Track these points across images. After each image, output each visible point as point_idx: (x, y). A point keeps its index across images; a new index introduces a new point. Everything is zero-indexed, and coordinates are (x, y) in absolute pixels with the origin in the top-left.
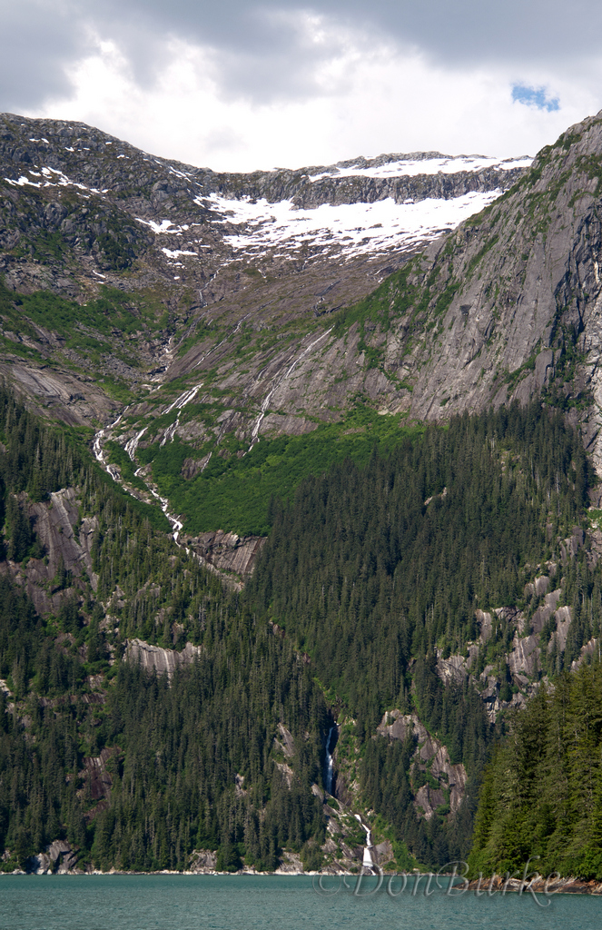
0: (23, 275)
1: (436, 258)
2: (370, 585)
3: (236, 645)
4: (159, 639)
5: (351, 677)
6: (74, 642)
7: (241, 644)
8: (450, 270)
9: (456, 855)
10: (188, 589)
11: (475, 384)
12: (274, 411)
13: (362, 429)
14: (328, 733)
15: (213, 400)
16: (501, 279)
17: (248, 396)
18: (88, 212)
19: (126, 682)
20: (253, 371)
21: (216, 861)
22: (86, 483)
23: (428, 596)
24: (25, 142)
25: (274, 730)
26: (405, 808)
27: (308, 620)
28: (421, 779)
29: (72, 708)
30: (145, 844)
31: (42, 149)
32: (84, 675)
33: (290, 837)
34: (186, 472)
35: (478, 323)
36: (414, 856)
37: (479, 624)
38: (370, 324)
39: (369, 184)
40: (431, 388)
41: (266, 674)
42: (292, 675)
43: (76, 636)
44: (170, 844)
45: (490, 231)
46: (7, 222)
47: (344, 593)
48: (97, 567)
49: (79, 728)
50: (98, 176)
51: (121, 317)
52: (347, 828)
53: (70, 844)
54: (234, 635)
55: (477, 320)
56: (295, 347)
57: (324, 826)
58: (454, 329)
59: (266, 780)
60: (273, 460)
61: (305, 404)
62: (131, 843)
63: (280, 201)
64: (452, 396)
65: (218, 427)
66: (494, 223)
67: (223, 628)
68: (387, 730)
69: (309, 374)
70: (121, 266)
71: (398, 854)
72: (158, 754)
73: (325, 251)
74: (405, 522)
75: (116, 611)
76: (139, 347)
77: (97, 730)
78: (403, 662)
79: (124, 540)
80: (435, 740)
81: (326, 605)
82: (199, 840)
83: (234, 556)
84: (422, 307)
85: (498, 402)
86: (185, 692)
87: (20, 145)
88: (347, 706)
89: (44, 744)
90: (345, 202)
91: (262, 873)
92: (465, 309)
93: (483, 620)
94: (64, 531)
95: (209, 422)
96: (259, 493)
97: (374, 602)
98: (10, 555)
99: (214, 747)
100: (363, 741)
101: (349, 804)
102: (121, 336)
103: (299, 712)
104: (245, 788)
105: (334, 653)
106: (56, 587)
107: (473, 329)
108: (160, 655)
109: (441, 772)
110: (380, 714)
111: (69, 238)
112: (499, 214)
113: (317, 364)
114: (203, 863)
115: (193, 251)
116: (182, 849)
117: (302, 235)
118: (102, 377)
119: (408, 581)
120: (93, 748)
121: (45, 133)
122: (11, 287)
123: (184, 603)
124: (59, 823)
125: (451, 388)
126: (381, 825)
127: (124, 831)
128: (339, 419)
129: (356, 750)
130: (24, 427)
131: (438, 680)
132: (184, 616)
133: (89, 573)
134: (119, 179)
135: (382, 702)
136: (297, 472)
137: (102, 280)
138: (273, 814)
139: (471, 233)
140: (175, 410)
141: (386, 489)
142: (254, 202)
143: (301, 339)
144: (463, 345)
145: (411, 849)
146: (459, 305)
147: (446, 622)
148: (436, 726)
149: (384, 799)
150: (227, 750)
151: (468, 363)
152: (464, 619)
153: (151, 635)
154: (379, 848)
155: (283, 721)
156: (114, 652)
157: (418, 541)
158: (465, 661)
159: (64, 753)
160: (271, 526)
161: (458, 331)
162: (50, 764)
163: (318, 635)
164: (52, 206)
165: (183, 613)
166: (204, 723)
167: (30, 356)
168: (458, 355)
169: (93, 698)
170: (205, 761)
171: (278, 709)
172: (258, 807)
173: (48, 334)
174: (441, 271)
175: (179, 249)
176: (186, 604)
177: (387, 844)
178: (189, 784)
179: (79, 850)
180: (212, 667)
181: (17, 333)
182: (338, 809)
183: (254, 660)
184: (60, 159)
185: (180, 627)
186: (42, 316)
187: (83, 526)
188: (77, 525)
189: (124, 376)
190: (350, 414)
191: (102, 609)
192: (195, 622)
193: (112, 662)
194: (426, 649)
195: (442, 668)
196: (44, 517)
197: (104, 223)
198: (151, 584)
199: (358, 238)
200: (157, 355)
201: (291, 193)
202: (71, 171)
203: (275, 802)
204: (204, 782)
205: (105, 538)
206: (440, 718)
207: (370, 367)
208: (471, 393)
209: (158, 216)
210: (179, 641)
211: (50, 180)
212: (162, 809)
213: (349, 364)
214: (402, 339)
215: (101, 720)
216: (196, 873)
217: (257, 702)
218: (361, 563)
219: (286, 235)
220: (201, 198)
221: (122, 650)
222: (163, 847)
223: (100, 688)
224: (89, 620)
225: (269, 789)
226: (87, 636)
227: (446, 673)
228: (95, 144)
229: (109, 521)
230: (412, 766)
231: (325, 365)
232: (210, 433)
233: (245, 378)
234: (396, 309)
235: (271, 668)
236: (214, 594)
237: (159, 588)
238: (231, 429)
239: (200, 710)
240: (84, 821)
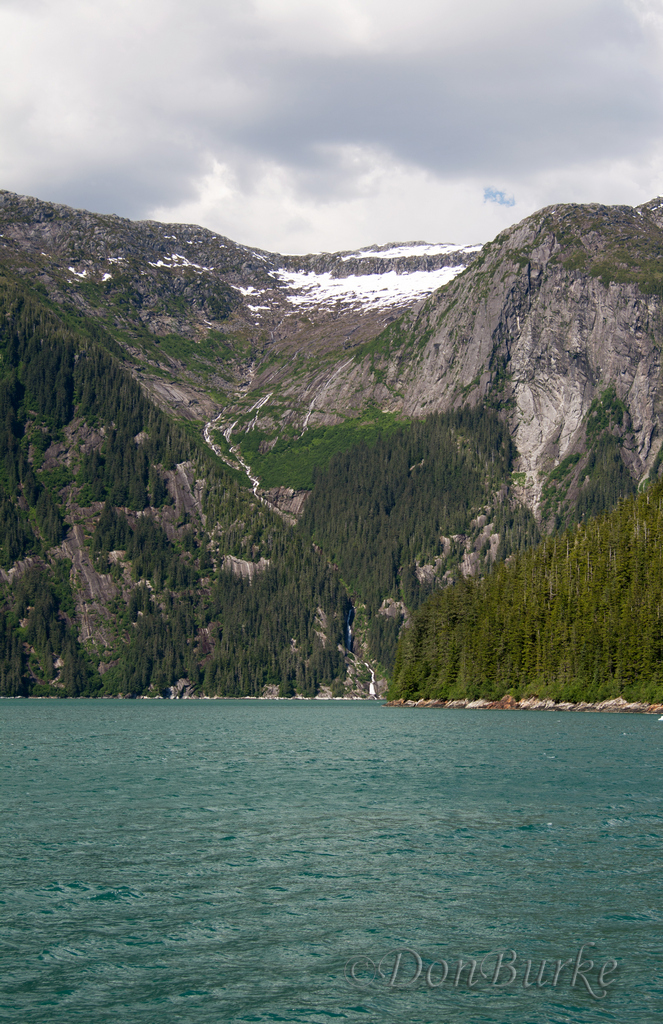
0: (160, 324)
1: (420, 312)
2: (375, 521)
3: (291, 559)
4: (244, 556)
5: (363, 578)
6: (191, 557)
7: (295, 558)
8: (428, 321)
10: (262, 524)
11: (443, 393)
12: (317, 410)
13: (372, 422)
14: (348, 613)
15: (279, 403)
16: (459, 327)
17: (301, 401)
18: (201, 283)
19: (224, 582)
20: (304, 385)
21: (279, 691)
22: (198, 458)
23: (411, 528)
24: (162, 239)
25: (315, 611)
27: (336, 543)
29: (191, 598)
30: (236, 681)
31: (172, 243)
32: (198, 577)
33: (324, 677)
34: (262, 450)
35: (445, 355)
37: (442, 545)
38: (378, 355)
39: (380, 262)
40: (415, 396)
41: (310, 577)
42: (326, 578)
43: (193, 553)
44: (250, 680)
45: (453, 296)
46: (150, 290)
47: (359, 526)
48: (205, 511)
49: (195, 610)
50: (208, 259)
51: (222, 350)
52: (360, 671)
53: (190, 680)
54: (290, 553)
55: (444, 353)
56: (331, 369)
57: (346, 670)
58: (429, 359)
59: (310, 642)
60: (316, 441)
61: (336, 406)
62: (226, 681)
63: (323, 273)
64: (428, 401)
65: (282, 421)
66: (455, 291)
67: (283, 549)
68: (384, 611)
69: (339, 387)
70: (222, 317)
71: (390, 686)
72: (243, 626)
73: (351, 306)
74: (397, 482)
75: (217, 538)
76: (233, 369)
77: (206, 612)
78: (395, 569)
79: (222, 494)
81: (348, 534)
82: (268, 679)
83: (291, 503)
84: (410, 344)
85: (457, 405)
86: (260, 588)
87: (158, 241)
88: (360, 597)
89: (173, 620)
90: (365, 274)
91: (307, 699)
92: (437, 346)
93: (445, 543)
94: (185, 488)
95: (276, 418)
96: (307, 463)
97: (378, 532)
98: (152, 503)
99: (278, 622)
100: (370, 618)
101: (361, 657)
102: (222, 362)
103: (331, 600)
104: (297, 647)
105: (352, 564)
106: (180, 523)
107: (442, 358)
108: (244, 565)
110: (380, 601)
111: (189, 300)
112: (459, 286)
113: (344, 380)
114: (271, 693)
115: (267, 307)
116: (258, 684)
117: (337, 296)
118: (209, 389)
119: (399, 519)
120: (203, 623)
121: (174, 233)
122: (153, 332)
124: (183, 668)
125: (427, 396)
126: (380, 669)
127: (222, 673)
128: (358, 416)
129: (366, 623)
130: (160, 424)
131: (417, 580)
132: (259, 541)
133: (200, 514)
134: (220, 261)
135: (382, 594)
136: (331, 449)
137: (210, 326)
138: (314, 663)
139: (442, 297)
140: (255, 410)
141: (386, 461)
142: (306, 274)
143: (334, 364)
144: (435, 368)
146: (433, 344)
147: (422, 544)
148: (415, 608)
149: (382, 654)
150: (286, 624)
151: (438, 380)
152: (433, 543)
153: (238, 552)
154: (379, 683)
155: (320, 606)
156: (216, 563)
157: (405, 494)
158: (433, 568)
159: (186, 625)
160: (314, 484)
161: (432, 360)
162: (177, 632)
163: (343, 552)
164: (179, 279)
165: (259, 539)
166: (271, 608)
167: (164, 376)
168: (432, 375)
169: (204, 592)
170: (272, 631)
171: (318, 599)
172: (304, 659)
173: (176, 362)
174: (422, 322)
175: (259, 305)
176: (260, 534)
177: (384, 681)
178: (262, 645)
179: (196, 684)
180: (276, 573)
181: (156, 361)
182: (354, 659)
183: (302, 568)
184: (183, 249)
185: (257, 548)
186: (172, 350)
187: (196, 485)
188: (193, 484)
189: (223, 388)
190: (365, 413)
191: (208, 536)
192: (266, 545)
193: (215, 570)
194: (409, 561)
195: (419, 572)
196: (173, 479)
197: (211, 290)
198: (239, 521)
199: (372, 297)
200: (244, 374)
201: (330, 268)
202: (190, 256)
203: (315, 655)
204: (271, 643)
205: (210, 493)
206: (417, 604)
207: (377, 383)
208: (440, 399)
209: (246, 285)
210: (256, 556)
211: (177, 263)
212: (246, 660)
213: (364, 381)
214: (397, 365)
215: (209, 605)
216: (267, 698)
217: (304, 594)
218: (370, 507)
219: (327, 296)
220: (273, 272)
221: (221, 562)
222: (246, 683)
223: (207, 586)
224: (201, 543)
225: (311, 647)
226: (200, 553)
227: (422, 576)
228: (206, 239)
229: (212, 482)
230: (400, 633)
231: (349, 381)
232: (277, 424)
233: (299, 391)
234: (394, 345)
235: (313, 573)
236: (278, 527)
237: (244, 524)
238: (290, 422)
239: (269, 599)
240: (199, 667)
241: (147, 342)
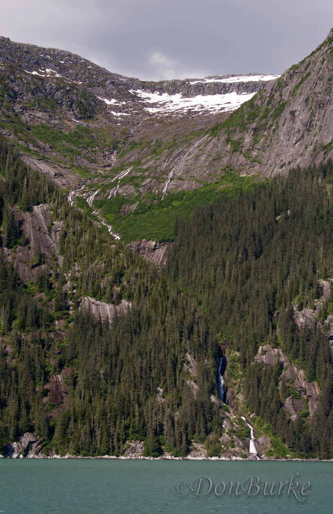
0: (32, 117)
1: (272, 90)
2: (244, 266)
3: (156, 301)
4: (103, 297)
5: (234, 324)
6: (45, 298)
7: (160, 300)
8: (281, 96)
9: (317, 445)
10: (123, 265)
11: (302, 154)
12: (176, 178)
13: (231, 185)
14: (219, 360)
15: (139, 174)
16: (315, 93)
17: (160, 171)
18: (70, 89)
19: (80, 324)
20: (164, 158)
21: (143, 449)
22: (56, 201)
23: (285, 272)
24: (37, 56)
25: (183, 357)
26: (278, 412)
27: (203, 290)
28: (287, 392)
29: (42, 342)
30: (92, 436)
31: (47, 60)
32: (52, 320)
33: (197, 433)
34: (123, 212)
35: (302, 120)
36: (286, 446)
37: (322, 288)
38: (233, 128)
39: (222, 85)
40: (273, 159)
41: (177, 320)
42: (195, 321)
43: (47, 295)
44: (110, 436)
45: (304, 72)
46: (24, 89)
47: (227, 272)
48: (62, 252)
49: (47, 355)
50: (77, 75)
51: (86, 140)
52: (237, 426)
53: (37, 435)
54: (155, 295)
55: (301, 118)
56: (188, 145)
57: (221, 424)
58: (286, 125)
59: (179, 391)
60: (175, 203)
61: (194, 174)
62: (81, 435)
63: (175, 94)
64: (287, 163)
65: (142, 188)
66: (307, 68)
67: (147, 290)
68: (261, 358)
69: (197, 157)
70: (88, 117)
71: (274, 444)
72: (102, 372)
73: (201, 113)
74: (265, 229)
75: (74, 279)
76: (97, 155)
77: (59, 357)
78: (271, 313)
79: (81, 235)
80: (295, 365)
81: (215, 280)
82: (131, 434)
83: (153, 255)
84: (264, 117)
85: (318, 162)
86: (121, 331)
87: (34, 56)
88: (232, 343)
89: (20, 365)
90: (210, 94)
91: (177, 458)
92: (293, 113)
93: (323, 286)
94: (41, 229)
95: (137, 185)
96: (168, 220)
97: (247, 277)
98: (4, 244)
99: (142, 368)
100: (245, 367)
101: (237, 409)
102: (87, 149)
103: (200, 345)
104: (164, 397)
105: (222, 309)
106: (34, 264)
107: (299, 123)
108: (104, 307)
109: (301, 387)
110: (256, 348)
111: (60, 102)
112: (310, 63)
113: (201, 152)
114: (134, 450)
115: (128, 113)
116: (118, 440)
117: (188, 107)
118: (75, 166)
119: (271, 262)
120: (55, 368)
121: (48, 53)
122: (25, 122)
123: (120, 274)
124: (29, 420)
125: (286, 158)
126: (260, 424)
127: (76, 427)
128: (215, 180)
129: (240, 372)
130: (17, 167)
131: (295, 325)
132: (120, 282)
133: (57, 255)
134: (88, 78)
135: (257, 340)
136: (191, 208)
137: (77, 123)
138: (184, 416)
139: (293, 75)
140: (117, 180)
141: (251, 210)
142: (161, 95)
143: (191, 141)
144: (292, 133)
145: (284, 441)
146: (288, 112)
147: (298, 287)
148: (296, 356)
149: (262, 406)
150: (151, 370)
151: (296, 143)
152: (311, 285)
153: (97, 294)
154: (260, 440)
155: (189, 351)
156: (72, 305)
157: (275, 238)
158: (313, 312)
159: (35, 371)
160: (177, 235)
161: (288, 126)
162: (24, 378)
163: (210, 298)
164: (50, 85)
165: (120, 280)
166: (134, 352)
167: (33, 154)
168: (289, 140)
169: (57, 335)
170: (135, 377)
171: (186, 343)
172: (173, 411)
173: (44, 144)
174: (275, 97)
175: (120, 112)
176: (122, 275)
177: (266, 437)
178: (124, 393)
179: (44, 440)
180: (139, 315)
181: (26, 142)
182: (230, 413)
183: (169, 310)
184: (56, 66)
185: (117, 289)
186: (41, 136)
187: (53, 226)
188: (50, 226)
189: (87, 166)
190: (223, 178)
191: (65, 277)
192: (127, 286)
193: (71, 312)
194: (286, 305)
195: (298, 317)
196: (28, 221)
197: (79, 96)
198: (98, 262)
199: (218, 108)
200: (107, 159)
201: (181, 90)
202: (62, 72)
203: (186, 407)
204: (134, 392)
205: (68, 235)
206: (298, 351)
207: (234, 151)
208: (299, 160)
209: (109, 97)
210: (117, 298)
211: (49, 74)
212: (104, 411)
213: (221, 150)
214: (253, 135)
215: (62, 350)
216: (129, 458)
217: (171, 338)
218: (238, 253)
219: (179, 107)
220: (133, 91)
221: (78, 304)
222: (104, 438)
223: (62, 328)
224: (56, 285)
225: (181, 398)
226: (55, 295)
227: (301, 320)
228: (75, 60)
229: (71, 224)
230: (280, 383)
231: (206, 152)
232: (137, 191)
233: (158, 162)
234: (248, 119)
235: (180, 316)
236: (141, 268)
237: (103, 265)
238: (150, 189)
239: (132, 343)
240: (48, 420)
241: (17, 127)
